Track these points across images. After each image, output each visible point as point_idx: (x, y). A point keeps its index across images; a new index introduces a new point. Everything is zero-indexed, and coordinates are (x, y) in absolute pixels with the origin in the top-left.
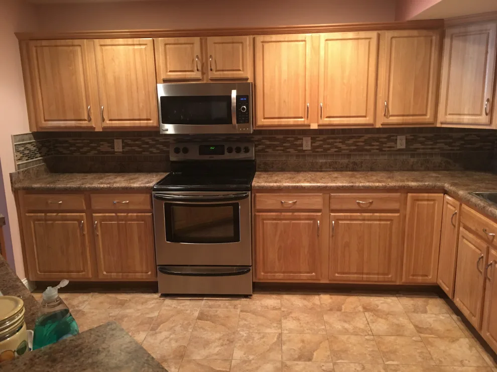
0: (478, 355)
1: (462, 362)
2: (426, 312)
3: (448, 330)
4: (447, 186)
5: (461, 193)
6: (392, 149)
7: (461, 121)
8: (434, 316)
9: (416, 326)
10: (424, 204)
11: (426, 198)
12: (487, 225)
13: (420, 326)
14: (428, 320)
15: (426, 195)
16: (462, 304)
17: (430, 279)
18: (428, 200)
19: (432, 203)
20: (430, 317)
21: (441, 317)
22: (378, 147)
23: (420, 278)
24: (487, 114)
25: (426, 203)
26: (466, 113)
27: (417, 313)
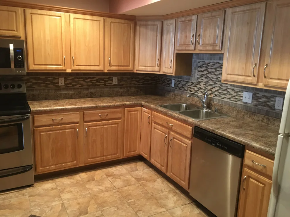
0: (166, 185)
1: (161, 190)
2: (137, 170)
3: (150, 177)
4: (143, 103)
5: (152, 106)
6: (111, 84)
7: (146, 70)
8: (142, 171)
9: (136, 178)
10: (133, 113)
11: (134, 110)
12: (168, 120)
13: (138, 178)
14: (140, 174)
15: (134, 108)
16: (156, 162)
17: (137, 152)
18: (135, 111)
19: (136, 112)
20: (140, 172)
21: (145, 171)
22: (103, 84)
23: (132, 153)
24: (158, 67)
25: (134, 112)
26: (148, 65)
27: (133, 171)
